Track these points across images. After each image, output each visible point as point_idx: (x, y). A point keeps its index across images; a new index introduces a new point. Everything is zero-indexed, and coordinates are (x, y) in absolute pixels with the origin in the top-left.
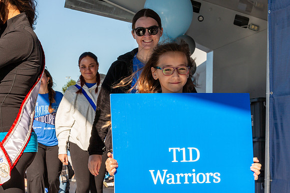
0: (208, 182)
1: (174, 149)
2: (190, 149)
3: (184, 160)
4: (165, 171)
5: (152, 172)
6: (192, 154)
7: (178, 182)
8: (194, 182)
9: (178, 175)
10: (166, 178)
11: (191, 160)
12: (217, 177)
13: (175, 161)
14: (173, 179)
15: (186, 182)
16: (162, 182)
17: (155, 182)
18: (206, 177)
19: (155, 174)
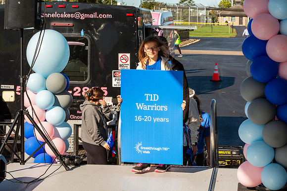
0: (162, 110)
1: (147, 95)
2: (154, 95)
3: (151, 100)
4: (143, 104)
5: (137, 104)
6: (155, 97)
7: (149, 109)
8: (155, 110)
9: (148, 106)
10: (143, 107)
11: (154, 100)
12: (166, 108)
13: (147, 100)
14: (146, 107)
15: (152, 109)
16: (141, 108)
17: (138, 108)
18: (161, 108)
19: (138, 105)
